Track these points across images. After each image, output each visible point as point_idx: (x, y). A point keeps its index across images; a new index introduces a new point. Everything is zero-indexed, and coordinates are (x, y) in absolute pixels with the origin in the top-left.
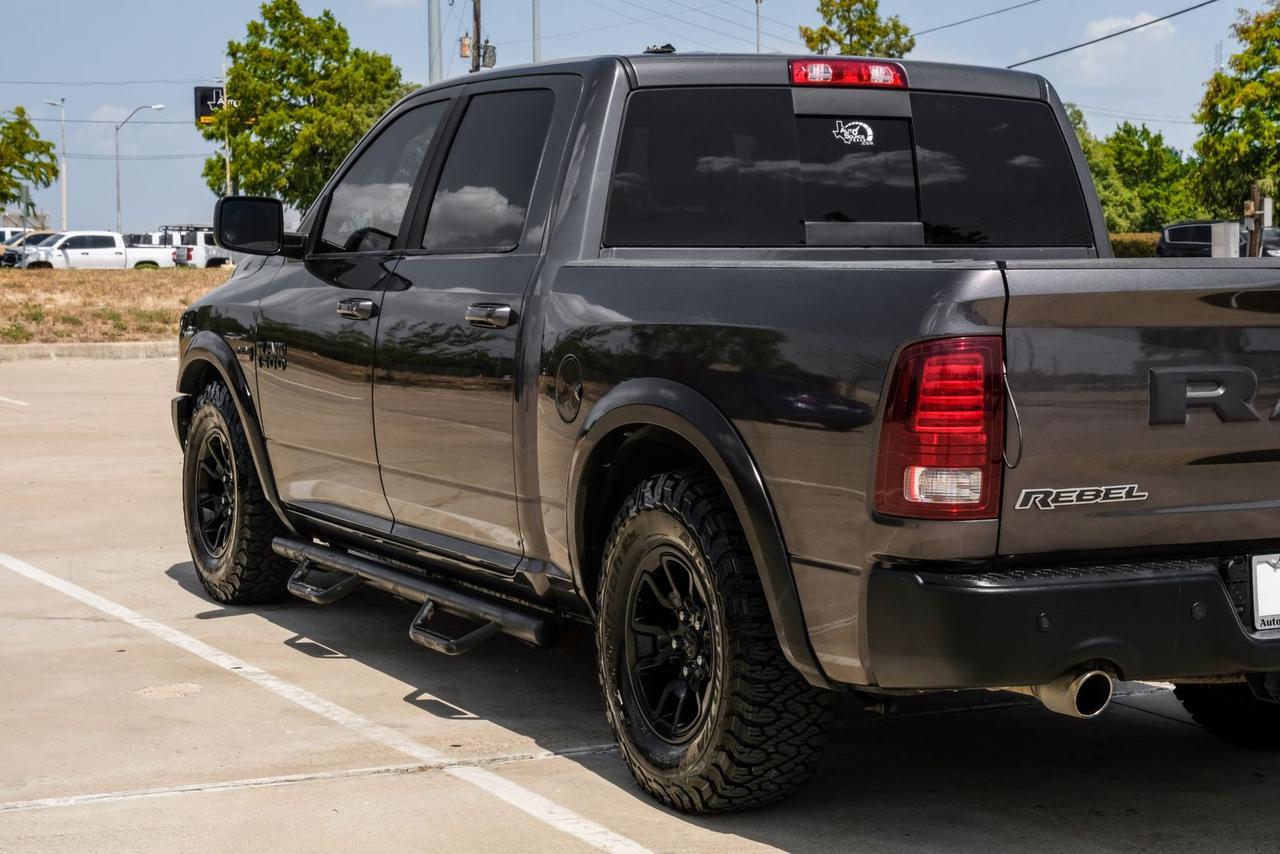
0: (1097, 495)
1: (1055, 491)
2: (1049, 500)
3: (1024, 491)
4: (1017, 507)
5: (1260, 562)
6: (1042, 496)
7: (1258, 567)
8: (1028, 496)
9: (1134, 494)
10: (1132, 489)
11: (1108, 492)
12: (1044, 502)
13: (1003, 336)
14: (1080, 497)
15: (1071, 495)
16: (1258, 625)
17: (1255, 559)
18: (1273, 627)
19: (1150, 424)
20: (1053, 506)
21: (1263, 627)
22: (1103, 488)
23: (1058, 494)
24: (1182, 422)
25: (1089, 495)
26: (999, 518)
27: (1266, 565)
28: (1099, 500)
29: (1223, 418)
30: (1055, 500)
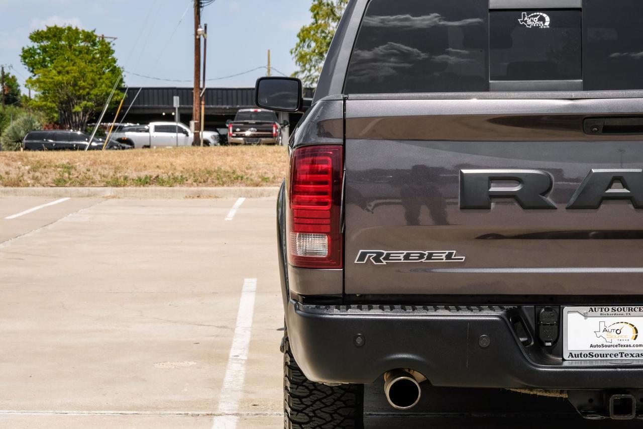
0: (422, 256)
1: (385, 252)
2: (381, 258)
3: (361, 251)
4: (356, 262)
5: (569, 312)
6: (375, 255)
7: (570, 315)
8: (363, 256)
9: (453, 257)
10: (451, 254)
11: (430, 256)
12: (377, 259)
13: (344, 145)
14: (407, 257)
15: (400, 255)
16: (566, 356)
17: (566, 309)
18: (580, 358)
19: (461, 209)
20: (384, 262)
21: (571, 358)
22: (426, 253)
23: (388, 255)
24: (488, 208)
25: (415, 254)
26: (343, 267)
27: (577, 314)
28: (423, 260)
29: (525, 207)
30: (387, 258)
